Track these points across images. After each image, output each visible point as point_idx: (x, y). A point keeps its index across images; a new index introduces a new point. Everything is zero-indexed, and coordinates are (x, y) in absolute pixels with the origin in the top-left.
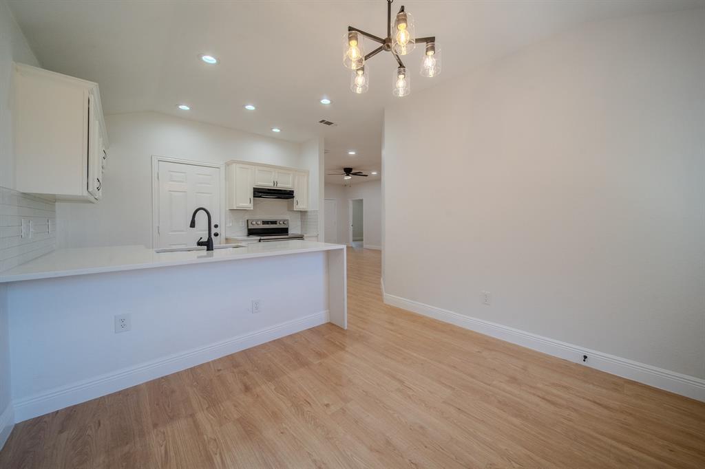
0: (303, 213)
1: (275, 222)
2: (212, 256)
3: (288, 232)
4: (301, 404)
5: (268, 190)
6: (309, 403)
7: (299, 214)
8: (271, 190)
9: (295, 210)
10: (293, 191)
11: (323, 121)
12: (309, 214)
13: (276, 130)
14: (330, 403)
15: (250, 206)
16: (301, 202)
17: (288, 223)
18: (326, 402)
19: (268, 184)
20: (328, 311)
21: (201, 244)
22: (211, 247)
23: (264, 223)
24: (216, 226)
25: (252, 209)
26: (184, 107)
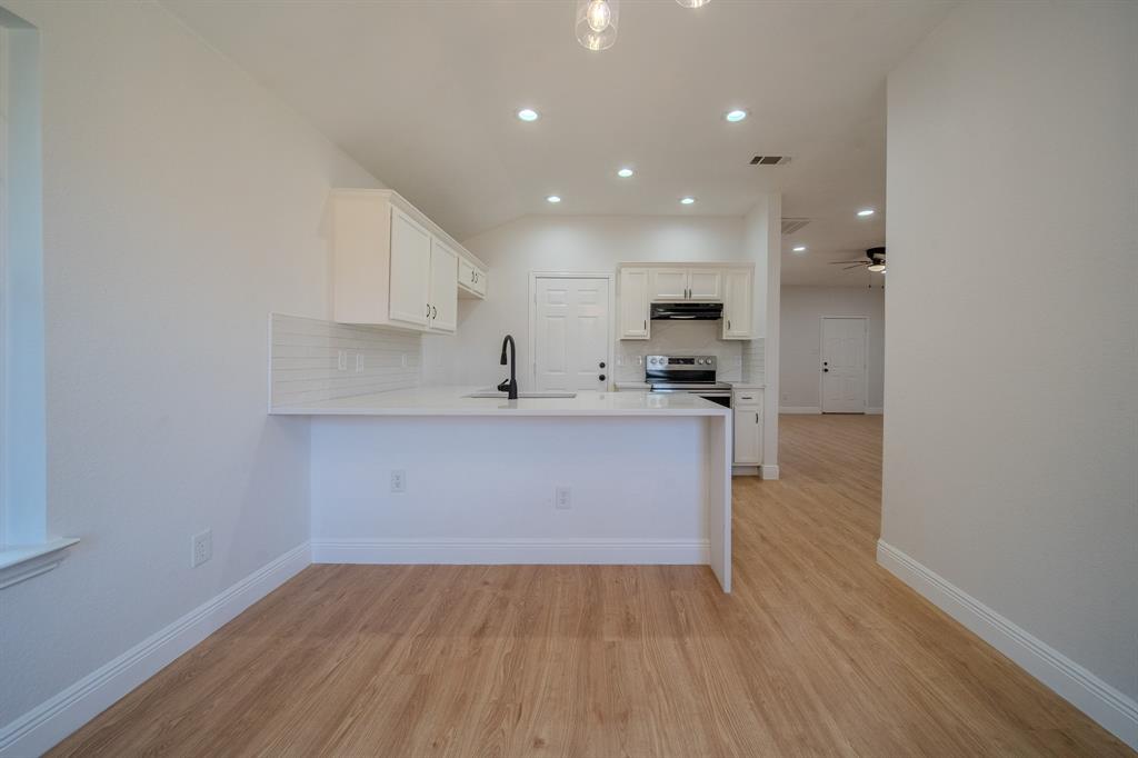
0: (745, 343)
1: (690, 361)
2: (515, 407)
3: (714, 379)
4: (508, 709)
5: (676, 305)
6: (520, 715)
7: (740, 347)
8: (680, 305)
9: (724, 338)
10: (722, 305)
11: (756, 160)
12: (754, 345)
13: (688, 201)
14: (547, 742)
15: (646, 334)
16: (737, 323)
17: (714, 362)
18: (543, 735)
19: (676, 296)
20: (708, 541)
21: (502, 388)
22: (513, 395)
23: (672, 361)
24: (602, 365)
25: (648, 337)
26: (554, 199)
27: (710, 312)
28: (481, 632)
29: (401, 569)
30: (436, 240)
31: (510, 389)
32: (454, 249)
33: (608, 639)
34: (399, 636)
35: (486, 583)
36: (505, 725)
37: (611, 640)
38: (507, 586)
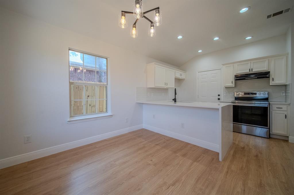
1: (255, 94)
2: (176, 104)
10: (269, 72)
13: (249, 38)
16: (278, 78)
19: (245, 71)
21: (173, 100)
22: (175, 101)
23: (245, 94)
24: (219, 95)
25: (234, 86)
26: (200, 51)
27: (264, 75)
28: (157, 145)
29: (154, 132)
30: (167, 69)
31: (175, 100)
32: (173, 69)
33: (177, 155)
34: (146, 141)
35: (164, 139)
36: (149, 156)
37: (178, 155)
38: (168, 140)
